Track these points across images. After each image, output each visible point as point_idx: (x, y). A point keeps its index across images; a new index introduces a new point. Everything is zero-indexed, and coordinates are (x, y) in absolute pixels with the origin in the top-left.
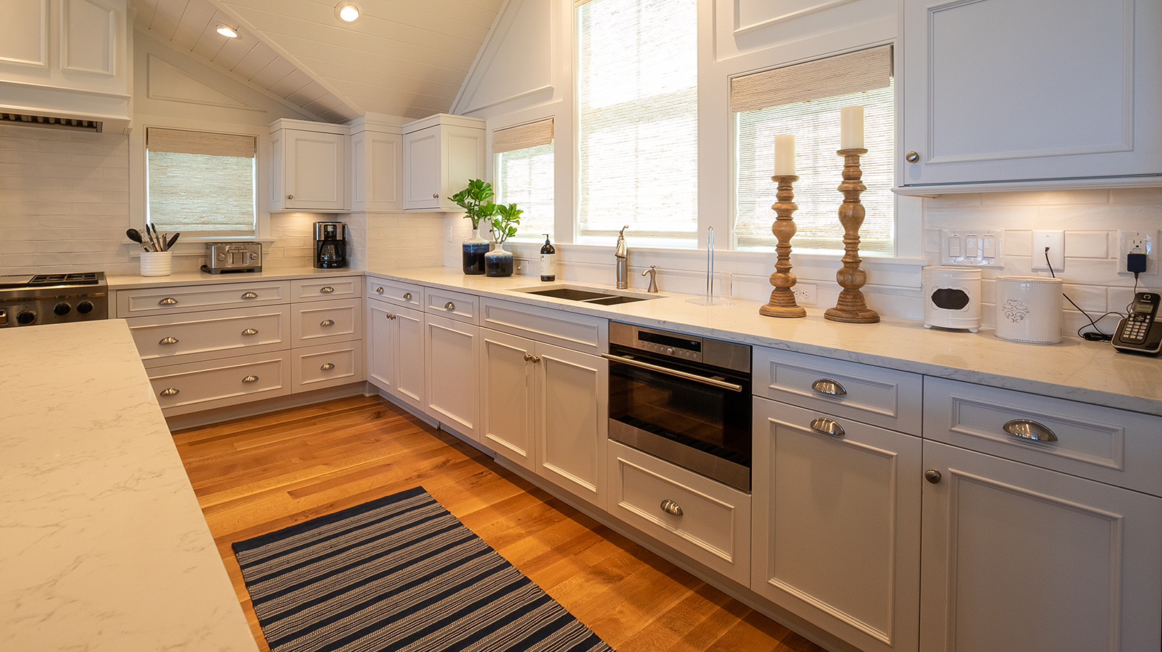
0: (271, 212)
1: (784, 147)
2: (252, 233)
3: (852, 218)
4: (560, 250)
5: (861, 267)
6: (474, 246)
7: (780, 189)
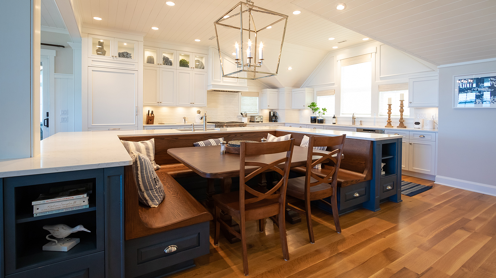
0: (261, 109)
1: (390, 99)
2: (257, 114)
3: (402, 111)
4: (337, 117)
5: (403, 119)
6: (314, 117)
7: (389, 106)
